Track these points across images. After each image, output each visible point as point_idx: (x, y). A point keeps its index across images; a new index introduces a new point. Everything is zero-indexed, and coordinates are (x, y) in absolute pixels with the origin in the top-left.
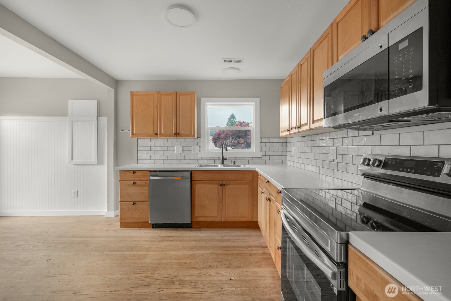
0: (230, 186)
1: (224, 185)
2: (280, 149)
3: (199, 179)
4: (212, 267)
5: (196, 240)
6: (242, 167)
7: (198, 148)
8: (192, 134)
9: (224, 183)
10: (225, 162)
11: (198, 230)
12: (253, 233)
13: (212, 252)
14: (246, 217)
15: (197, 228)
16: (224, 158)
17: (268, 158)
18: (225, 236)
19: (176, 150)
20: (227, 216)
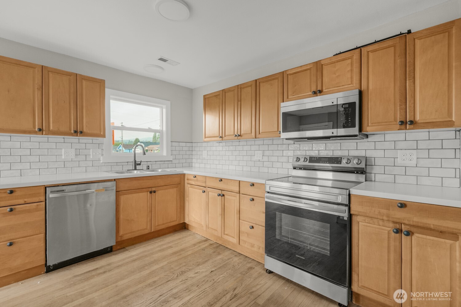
0: (160, 192)
1: (155, 192)
2: (188, 153)
3: (126, 189)
4: (185, 272)
5: (136, 259)
6: (160, 172)
7: (100, 151)
8: (102, 133)
9: (153, 189)
10: (138, 167)
11: (124, 251)
12: (183, 234)
13: (167, 262)
14: (174, 221)
15: (119, 249)
16: (137, 163)
17: (177, 161)
18: (162, 245)
19: (64, 154)
20: (157, 225)
